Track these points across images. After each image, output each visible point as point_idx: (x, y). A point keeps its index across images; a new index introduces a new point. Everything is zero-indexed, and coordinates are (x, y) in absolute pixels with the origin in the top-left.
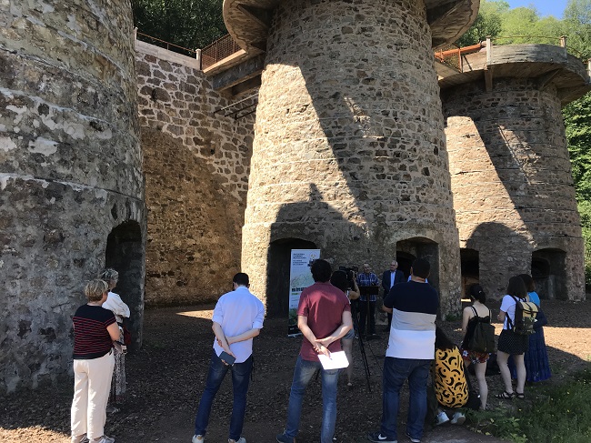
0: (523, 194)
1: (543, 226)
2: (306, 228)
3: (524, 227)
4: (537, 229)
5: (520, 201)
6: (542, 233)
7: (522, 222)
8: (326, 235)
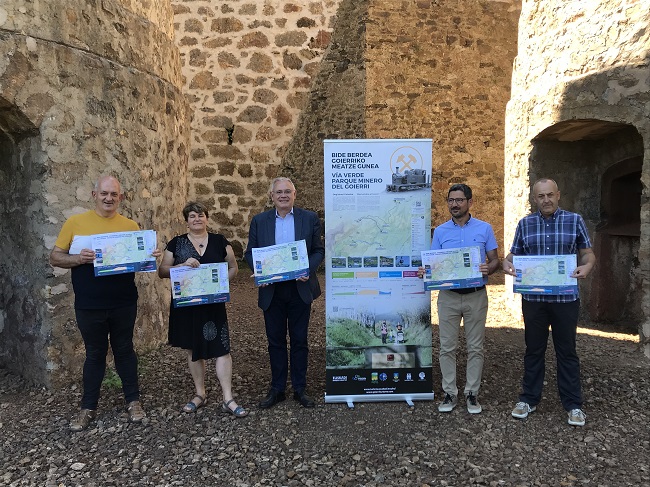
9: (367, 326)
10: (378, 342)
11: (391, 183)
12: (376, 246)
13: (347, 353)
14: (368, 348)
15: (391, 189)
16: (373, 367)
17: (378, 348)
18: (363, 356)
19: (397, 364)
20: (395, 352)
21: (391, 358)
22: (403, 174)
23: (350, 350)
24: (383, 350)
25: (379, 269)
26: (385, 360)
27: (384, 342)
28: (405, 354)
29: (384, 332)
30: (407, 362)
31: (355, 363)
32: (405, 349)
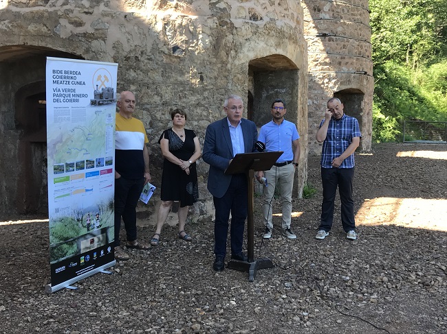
0: (327, 17)
1: (346, 60)
2: (63, 22)
3: (327, 60)
4: (340, 63)
5: (323, 26)
6: (345, 68)
7: (325, 55)
8: (111, 40)
9: (78, 220)
10: (84, 231)
11: (93, 98)
12: (84, 151)
13: (65, 246)
14: (78, 238)
15: (93, 103)
16: (82, 252)
17: (84, 236)
18: (75, 245)
19: (96, 246)
20: (95, 236)
21: (92, 241)
22: (100, 91)
23: (67, 243)
24: (88, 236)
25: (86, 171)
26: (88, 244)
27: (88, 230)
28: (100, 236)
29: (88, 222)
30: (102, 242)
31: (70, 253)
32: (100, 232)
